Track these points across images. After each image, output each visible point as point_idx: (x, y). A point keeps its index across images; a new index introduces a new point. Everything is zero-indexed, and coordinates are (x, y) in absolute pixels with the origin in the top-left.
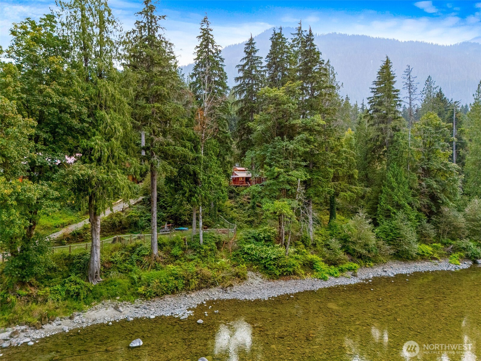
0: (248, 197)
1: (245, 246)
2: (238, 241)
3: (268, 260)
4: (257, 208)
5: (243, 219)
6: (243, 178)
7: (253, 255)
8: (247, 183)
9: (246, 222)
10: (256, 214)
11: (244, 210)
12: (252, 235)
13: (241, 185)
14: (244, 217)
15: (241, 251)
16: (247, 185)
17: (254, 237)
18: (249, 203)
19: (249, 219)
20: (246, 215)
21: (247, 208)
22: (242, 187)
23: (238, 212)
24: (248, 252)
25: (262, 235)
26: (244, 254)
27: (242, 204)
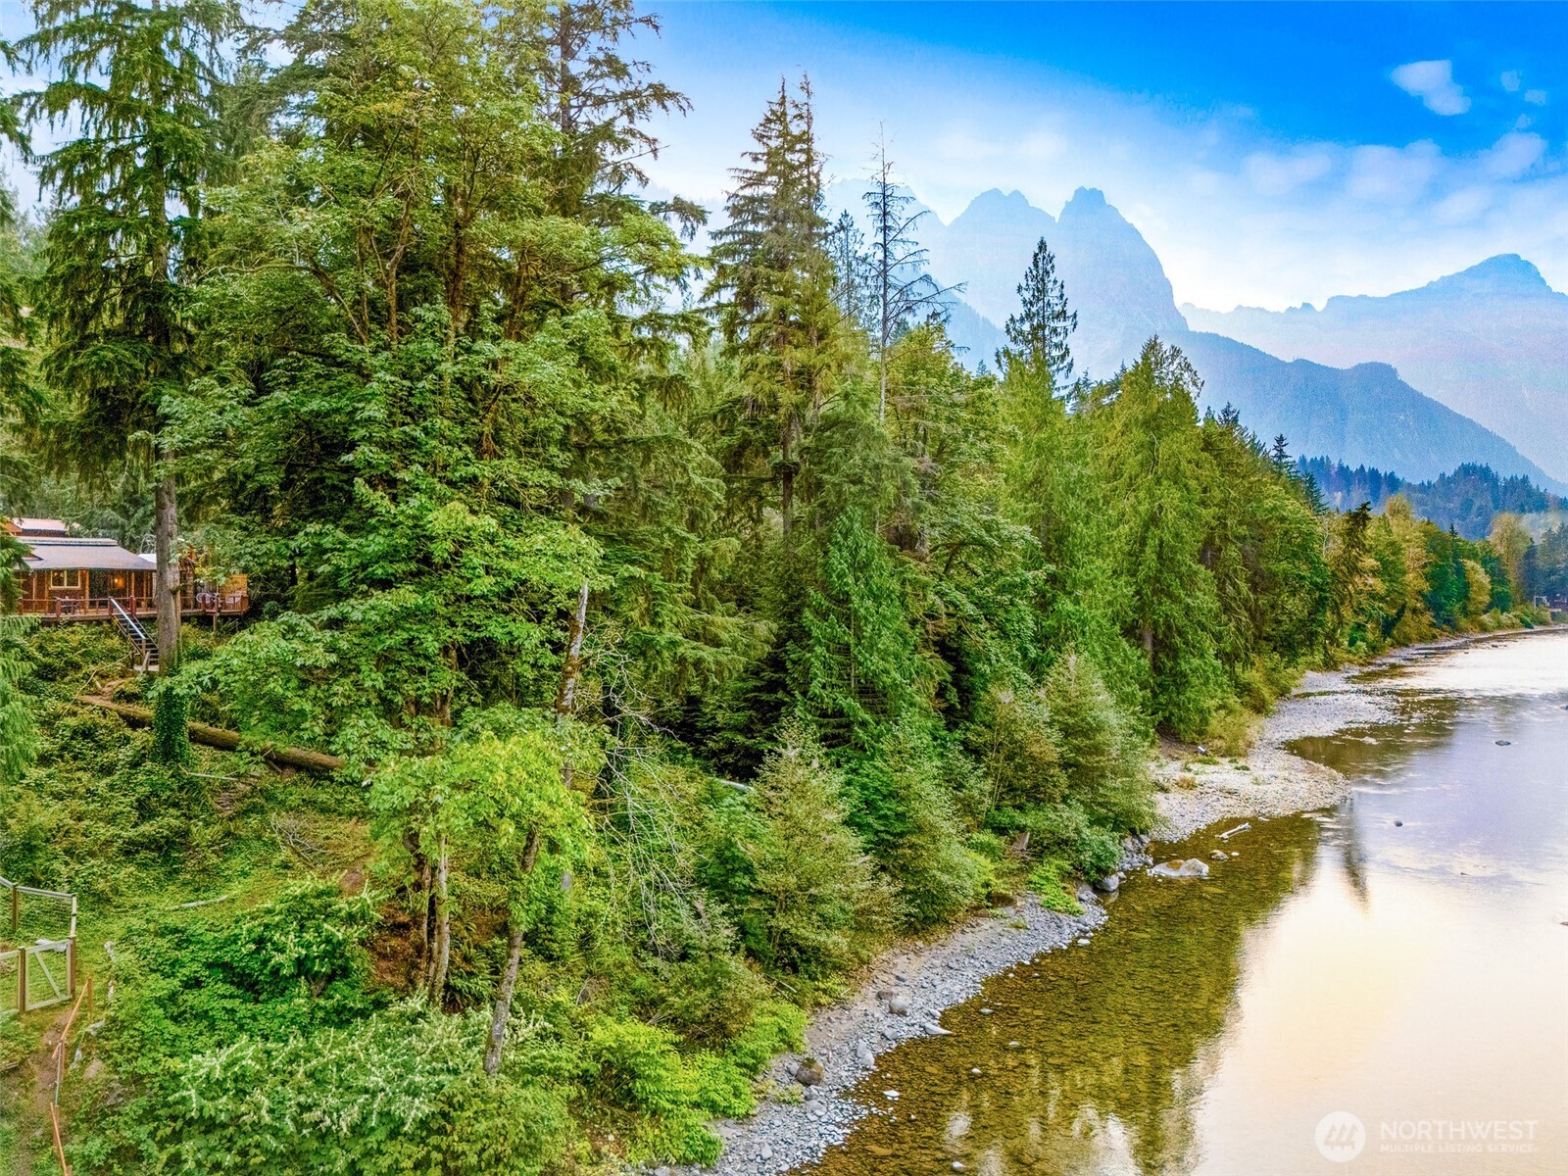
0: (116, 684)
1: (175, 1064)
2: (116, 1025)
3: (372, 1141)
4: (194, 750)
5: (104, 831)
6: (72, 573)
7: (257, 1127)
8: (104, 604)
9: (130, 850)
10: (192, 785)
11: (107, 770)
12: (210, 955)
13: (65, 617)
14: (112, 820)
15: (149, 1114)
16: (104, 613)
17: (226, 967)
18: (135, 723)
19: (146, 828)
20: (123, 803)
21: (125, 754)
22: (76, 627)
23: (61, 787)
24: (210, 1109)
25: (290, 949)
26: (177, 1137)
27: (87, 733)
